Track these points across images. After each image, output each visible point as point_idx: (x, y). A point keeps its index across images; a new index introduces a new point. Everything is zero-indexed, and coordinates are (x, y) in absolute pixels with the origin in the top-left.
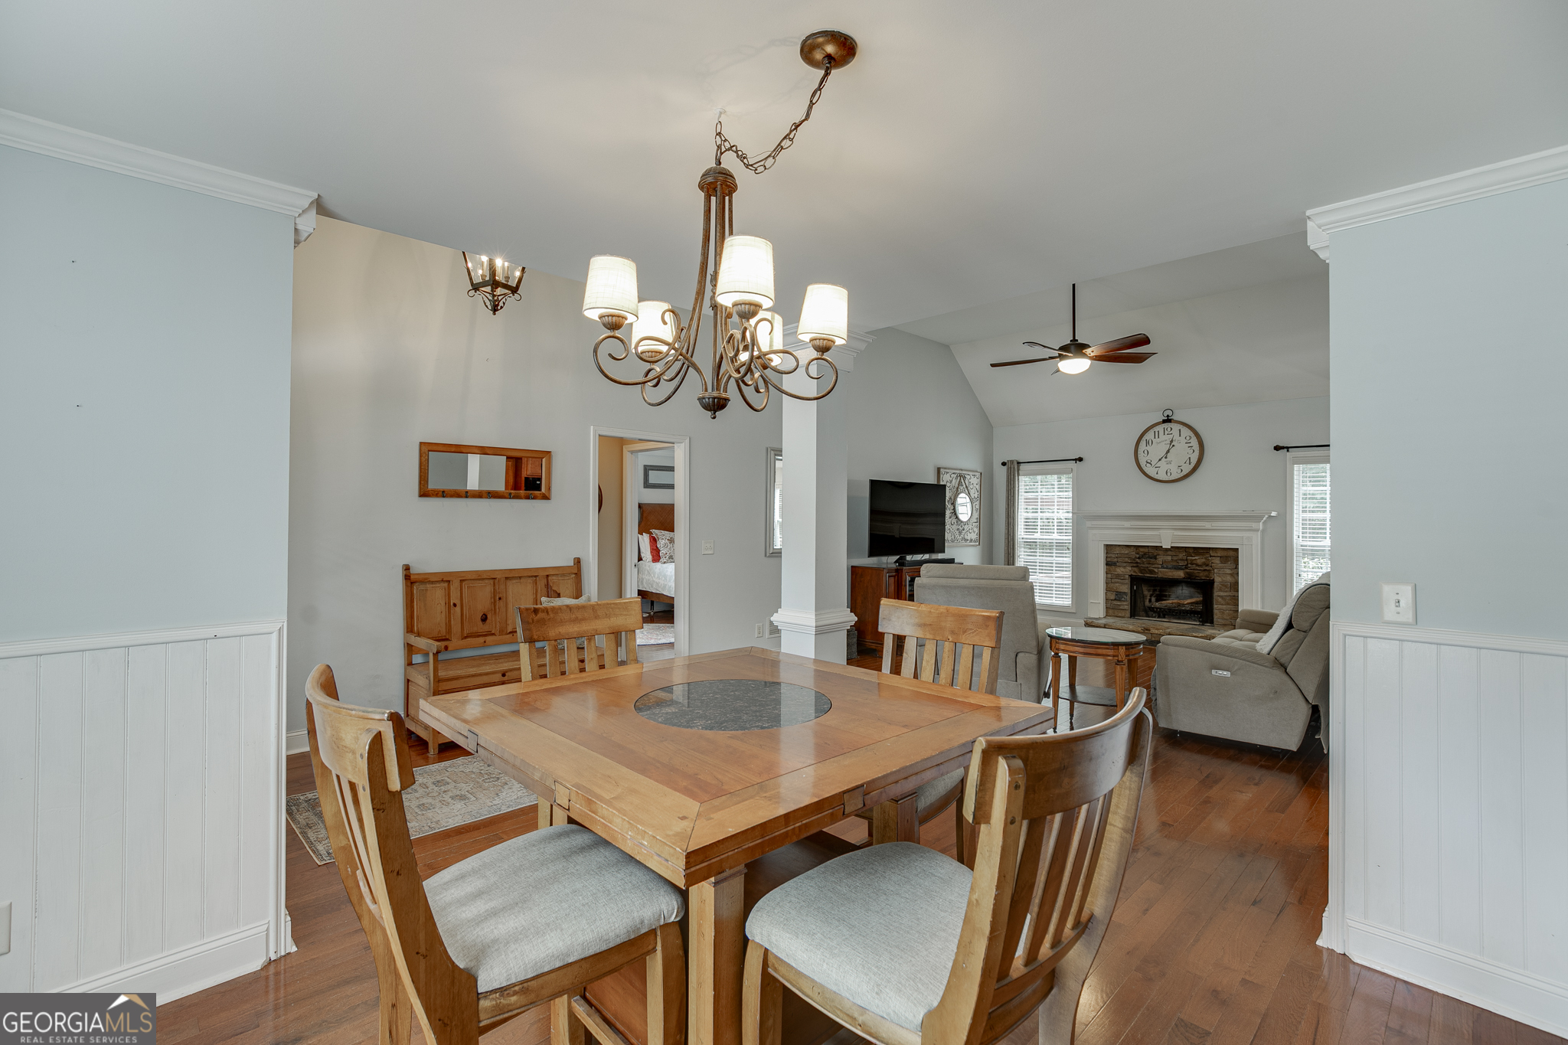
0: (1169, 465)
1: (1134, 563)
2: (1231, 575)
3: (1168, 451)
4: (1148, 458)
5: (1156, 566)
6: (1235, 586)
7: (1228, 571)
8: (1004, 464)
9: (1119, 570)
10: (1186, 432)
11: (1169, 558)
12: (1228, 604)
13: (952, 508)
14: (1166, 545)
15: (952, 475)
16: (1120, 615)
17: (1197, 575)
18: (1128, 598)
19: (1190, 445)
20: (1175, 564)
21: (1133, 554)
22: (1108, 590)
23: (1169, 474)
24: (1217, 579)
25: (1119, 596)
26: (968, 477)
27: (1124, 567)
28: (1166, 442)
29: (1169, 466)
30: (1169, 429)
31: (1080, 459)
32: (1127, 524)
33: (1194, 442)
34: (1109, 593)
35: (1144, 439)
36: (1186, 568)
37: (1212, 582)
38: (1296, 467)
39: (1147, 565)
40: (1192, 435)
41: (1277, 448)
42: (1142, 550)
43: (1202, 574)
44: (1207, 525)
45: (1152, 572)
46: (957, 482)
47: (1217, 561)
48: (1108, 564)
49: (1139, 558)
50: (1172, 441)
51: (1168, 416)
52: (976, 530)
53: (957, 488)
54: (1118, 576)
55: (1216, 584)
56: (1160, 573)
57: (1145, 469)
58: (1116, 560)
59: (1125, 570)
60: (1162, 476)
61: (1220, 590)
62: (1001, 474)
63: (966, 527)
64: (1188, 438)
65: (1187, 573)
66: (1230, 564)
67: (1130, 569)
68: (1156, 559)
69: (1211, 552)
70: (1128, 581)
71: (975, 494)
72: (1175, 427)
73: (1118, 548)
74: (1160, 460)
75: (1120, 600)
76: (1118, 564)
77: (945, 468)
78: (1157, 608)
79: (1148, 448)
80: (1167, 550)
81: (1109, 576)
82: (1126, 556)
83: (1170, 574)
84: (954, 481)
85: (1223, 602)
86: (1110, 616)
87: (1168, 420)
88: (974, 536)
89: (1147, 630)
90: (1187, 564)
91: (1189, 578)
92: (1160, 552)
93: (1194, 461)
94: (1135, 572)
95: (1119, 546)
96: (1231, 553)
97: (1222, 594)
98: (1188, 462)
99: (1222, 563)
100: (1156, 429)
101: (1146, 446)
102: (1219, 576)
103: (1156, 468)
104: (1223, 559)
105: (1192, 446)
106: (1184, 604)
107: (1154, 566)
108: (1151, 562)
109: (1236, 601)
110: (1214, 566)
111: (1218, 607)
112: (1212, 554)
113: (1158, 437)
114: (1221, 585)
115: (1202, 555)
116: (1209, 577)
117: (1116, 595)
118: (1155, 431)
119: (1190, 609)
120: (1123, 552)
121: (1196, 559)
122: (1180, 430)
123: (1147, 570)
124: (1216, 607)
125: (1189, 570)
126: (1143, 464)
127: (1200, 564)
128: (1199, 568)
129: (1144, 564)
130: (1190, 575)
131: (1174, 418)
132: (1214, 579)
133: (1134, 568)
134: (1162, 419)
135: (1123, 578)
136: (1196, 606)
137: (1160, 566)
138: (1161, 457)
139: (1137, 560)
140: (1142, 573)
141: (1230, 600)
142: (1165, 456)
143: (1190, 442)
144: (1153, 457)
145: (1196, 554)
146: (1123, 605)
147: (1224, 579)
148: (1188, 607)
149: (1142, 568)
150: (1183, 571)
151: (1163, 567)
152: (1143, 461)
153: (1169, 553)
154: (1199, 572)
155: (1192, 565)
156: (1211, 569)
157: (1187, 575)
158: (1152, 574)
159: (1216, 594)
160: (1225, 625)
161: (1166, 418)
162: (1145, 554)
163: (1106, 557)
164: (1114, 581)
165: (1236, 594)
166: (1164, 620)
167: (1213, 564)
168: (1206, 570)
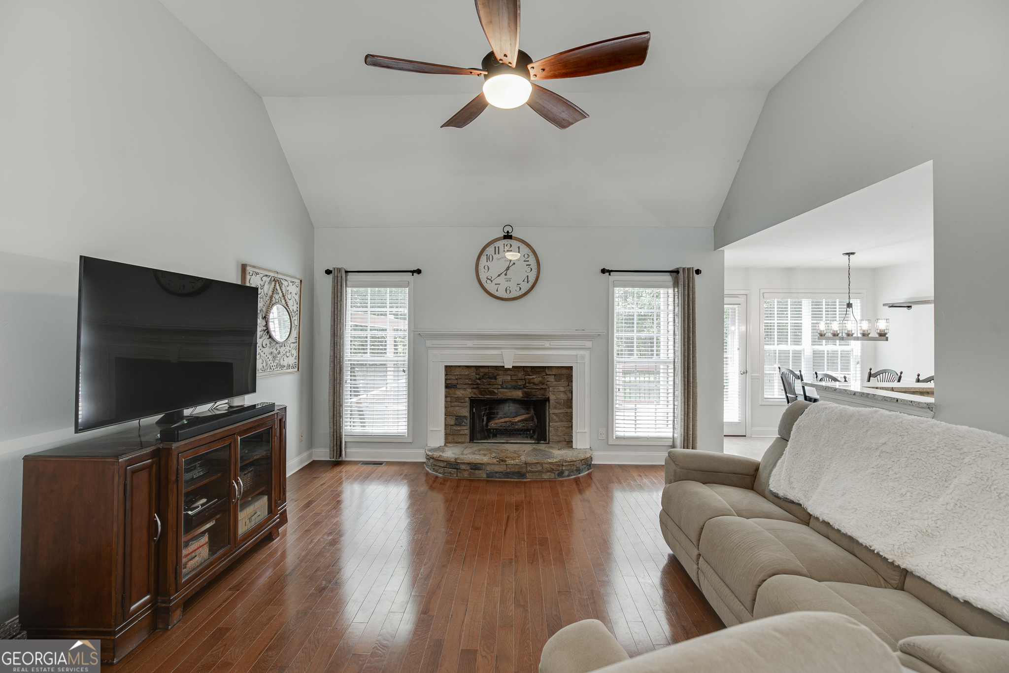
0: (509, 282)
1: (475, 385)
3: (508, 268)
4: (489, 274)
5: (496, 386)
6: (569, 403)
7: (562, 389)
8: (328, 272)
9: (459, 393)
10: (524, 250)
11: (509, 378)
12: (562, 421)
13: (264, 323)
14: (508, 365)
15: (264, 278)
16: (460, 440)
17: (534, 394)
18: (468, 422)
19: (528, 263)
20: (514, 384)
22: (447, 414)
23: (508, 292)
24: (552, 397)
25: (459, 420)
26: (285, 283)
27: (465, 389)
28: (506, 259)
29: (508, 284)
30: (509, 245)
31: (419, 272)
32: (470, 343)
33: (532, 261)
34: (449, 418)
35: (485, 253)
36: (524, 387)
37: (548, 400)
38: (617, 290)
39: (487, 387)
40: (531, 254)
41: (603, 271)
42: (482, 370)
43: (538, 393)
44: (547, 344)
45: (492, 393)
46: (271, 289)
47: (552, 379)
48: (447, 387)
49: (479, 379)
50: (511, 258)
51: (508, 232)
52: (295, 353)
53: (271, 297)
54: (458, 399)
55: (551, 402)
56: (499, 394)
57: (485, 285)
58: (455, 382)
59: (466, 393)
60: (501, 293)
61: (555, 408)
62: (325, 285)
63: (282, 350)
64: (526, 256)
65: (525, 393)
66: (564, 382)
67: (470, 390)
68: (496, 379)
69: (547, 371)
70: (468, 404)
71: (293, 306)
72: (515, 244)
73: (458, 369)
74: (499, 275)
75: (460, 425)
76: (458, 386)
77: (254, 267)
78: (493, 429)
79: (489, 263)
80: (509, 369)
81: (449, 399)
82: (466, 377)
83: (509, 394)
84: (266, 287)
85: (557, 419)
86: (449, 443)
87: (508, 237)
88: (292, 360)
90: (525, 384)
91: (527, 397)
92: (500, 372)
93: (532, 279)
94: (475, 394)
95: (459, 366)
96: (565, 371)
97: (557, 411)
98: (526, 280)
99: (556, 381)
100: (497, 244)
101: (487, 262)
102: (554, 394)
103: (496, 284)
104: (558, 377)
105: (530, 265)
106: (516, 422)
107: (494, 387)
108: (491, 383)
109: (569, 417)
110: (549, 384)
111: (553, 425)
112: (548, 373)
113: (499, 254)
114: (556, 402)
115: (539, 374)
116: (544, 395)
117: (456, 419)
118: (495, 247)
119: (524, 426)
120: (463, 373)
121: (533, 378)
122: (519, 247)
123: (487, 391)
124: (551, 424)
125: (527, 390)
126: (483, 280)
127: (537, 383)
128: (536, 387)
129: (484, 384)
130: (527, 394)
131: (514, 234)
132: (549, 398)
133: (474, 390)
134: (502, 234)
135: (462, 401)
136: (527, 423)
137: (500, 387)
138: (501, 274)
139: (478, 381)
140: (482, 395)
141: (564, 417)
142: (505, 272)
143: (528, 261)
144: (493, 273)
145: (534, 373)
146: (462, 431)
147: (558, 397)
148: (520, 425)
149: (482, 389)
150: (520, 391)
151: (502, 388)
152: (483, 277)
153: (509, 372)
154: (536, 392)
155: (530, 384)
156: (547, 387)
157: (525, 395)
158: (492, 395)
159: (551, 412)
160: (559, 442)
161: (506, 234)
162: (485, 375)
163: (446, 380)
164: (453, 404)
165: (569, 411)
166: (501, 441)
167: (548, 383)
168: (542, 388)
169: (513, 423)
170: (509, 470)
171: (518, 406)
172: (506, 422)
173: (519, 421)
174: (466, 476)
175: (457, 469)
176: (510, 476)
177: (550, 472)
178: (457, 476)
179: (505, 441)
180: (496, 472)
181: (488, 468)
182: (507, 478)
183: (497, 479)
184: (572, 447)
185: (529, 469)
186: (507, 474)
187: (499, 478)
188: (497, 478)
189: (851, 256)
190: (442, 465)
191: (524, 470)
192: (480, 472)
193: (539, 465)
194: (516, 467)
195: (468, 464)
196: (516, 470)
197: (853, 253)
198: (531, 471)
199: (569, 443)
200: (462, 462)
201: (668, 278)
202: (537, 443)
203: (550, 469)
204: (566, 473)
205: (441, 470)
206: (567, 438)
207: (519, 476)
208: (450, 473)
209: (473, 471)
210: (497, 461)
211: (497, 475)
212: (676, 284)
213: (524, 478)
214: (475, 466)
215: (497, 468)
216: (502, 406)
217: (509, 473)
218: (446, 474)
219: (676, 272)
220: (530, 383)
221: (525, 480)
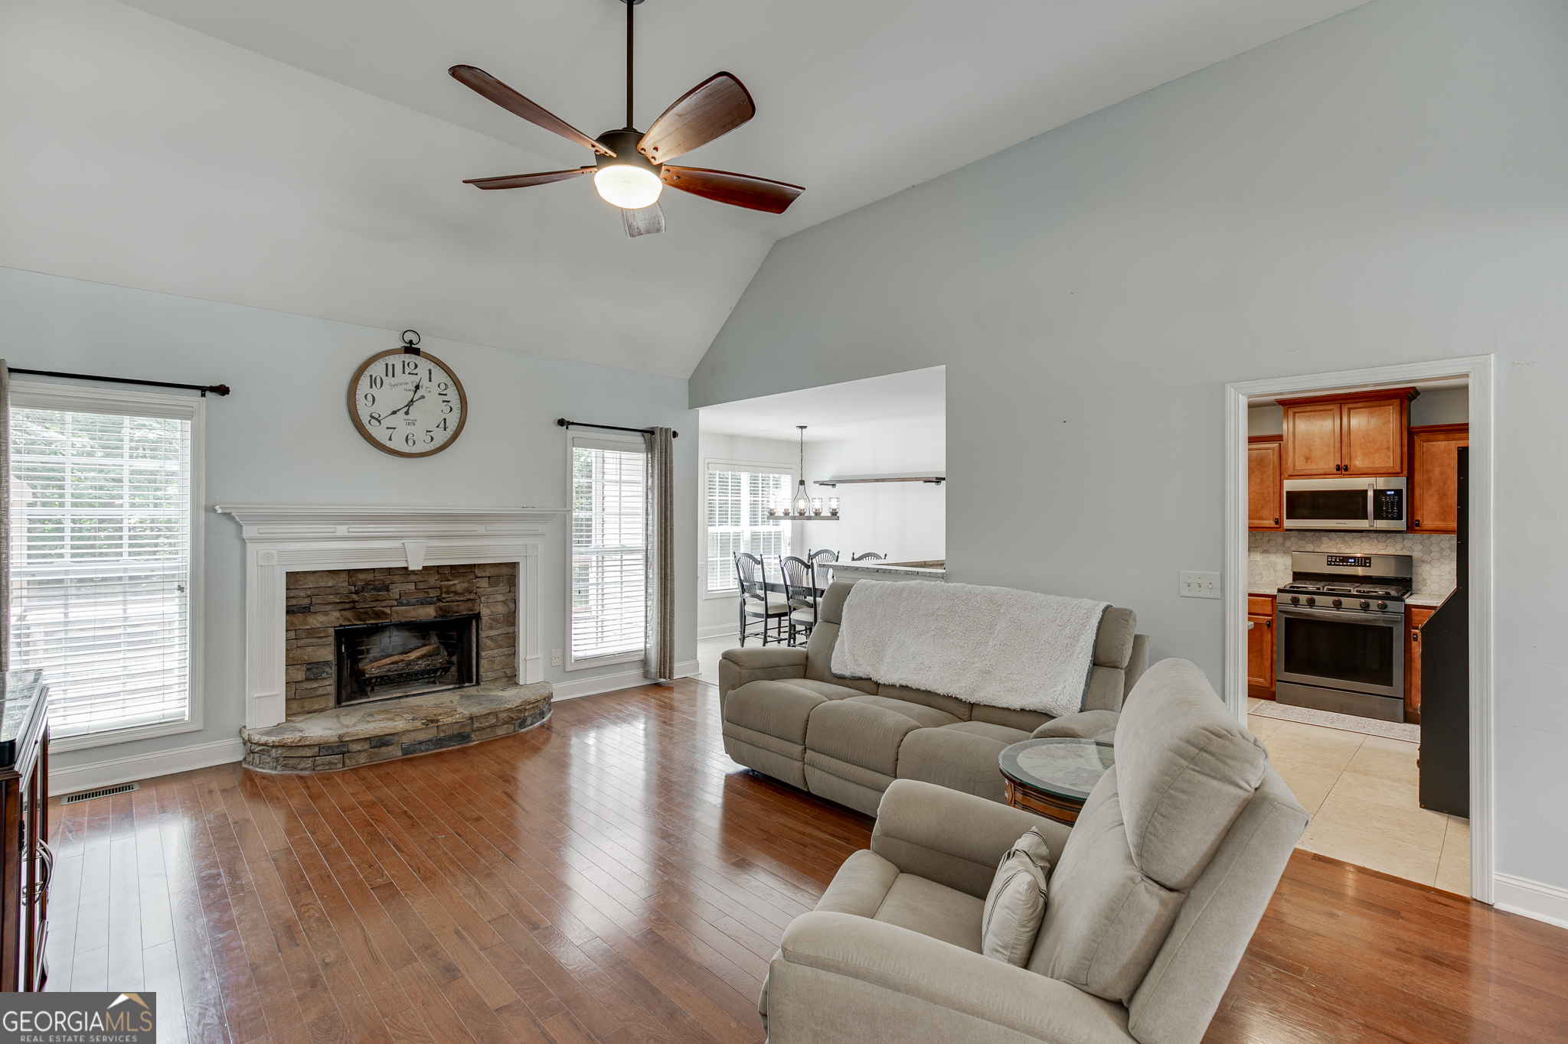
0: (411, 427)
1: (345, 605)
2: (504, 602)
3: (409, 404)
4: (375, 410)
5: (388, 603)
6: (511, 618)
7: (500, 598)
9: (315, 621)
10: (439, 376)
11: (415, 586)
12: (500, 647)
14: (415, 565)
16: (316, 707)
17: (456, 609)
18: (332, 671)
19: (445, 398)
20: (422, 595)
21: (343, 583)
22: (290, 663)
23: (411, 442)
24: (485, 612)
25: (313, 670)
27: (326, 613)
28: (407, 387)
29: (410, 429)
30: (412, 366)
31: (223, 390)
32: (342, 530)
33: (452, 395)
34: (293, 670)
35: (367, 373)
36: (439, 600)
37: (477, 617)
38: (580, 450)
39: (374, 604)
40: (450, 383)
41: (561, 423)
42: (361, 576)
43: (462, 608)
44: (480, 529)
45: (379, 615)
47: (484, 583)
48: (289, 611)
50: (417, 387)
51: (411, 342)
54: (312, 633)
55: (482, 619)
56: (390, 616)
57: (366, 427)
58: (307, 601)
59: (330, 619)
60: (398, 444)
61: (491, 628)
64: (443, 386)
65: (441, 609)
66: (503, 588)
67: (338, 614)
68: (388, 590)
69: (476, 571)
70: (332, 639)
72: (424, 365)
73: (312, 578)
74: (394, 413)
75: (316, 679)
76: (313, 609)
79: (374, 391)
80: (414, 572)
81: (292, 634)
82: (329, 591)
83: (408, 614)
85: (495, 645)
86: (294, 715)
87: (411, 349)
89: (432, 721)
90: (441, 594)
91: (441, 616)
92: (396, 578)
93: (452, 425)
94: (347, 619)
95: (315, 573)
96: (505, 570)
97: (492, 633)
98: (442, 425)
99: (491, 586)
100: (391, 360)
101: (371, 387)
102: (487, 607)
103: (388, 428)
104: (494, 580)
105: (448, 402)
106: (413, 661)
107: (384, 604)
108: (380, 598)
109: (511, 640)
110: (480, 592)
111: (486, 654)
112: (479, 575)
113: (393, 376)
114: (491, 619)
115: (463, 576)
116: (472, 610)
117: (308, 669)
118: (387, 364)
119: (429, 665)
120: (323, 584)
121: (454, 585)
122: (430, 370)
123: (370, 612)
124: (483, 654)
125: (443, 604)
126: (365, 418)
127: (460, 591)
128: (459, 599)
129: (365, 601)
130: (444, 612)
131: (421, 346)
132: (479, 613)
133: (345, 613)
134: (400, 345)
135: (322, 635)
136: (433, 659)
137: (395, 603)
138: (398, 410)
139: (354, 596)
140: (360, 620)
141: (503, 640)
142: (406, 409)
143: (446, 395)
144: (382, 408)
145: (455, 577)
146: (321, 689)
147: (494, 610)
148: (422, 665)
149: (361, 610)
150: (432, 606)
151: (401, 604)
152: (364, 414)
153: (412, 578)
154: (458, 605)
155: (449, 594)
156: (477, 597)
157: (439, 612)
158: (381, 619)
159: (483, 634)
160: (496, 679)
161: (409, 345)
162: (367, 584)
163: (288, 598)
164: (301, 643)
165: (510, 630)
166: (394, 695)
167: (479, 590)
168: (470, 599)
169: (409, 663)
170: (442, 735)
171: (406, 634)
172: (396, 663)
173: (418, 658)
174: (363, 761)
175: (343, 753)
176: (445, 743)
177: (507, 723)
178: (344, 766)
179: (401, 695)
180: (421, 743)
181: (405, 740)
182: (440, 748)
183: (423, 754)
184: (516, 684)
185: (476, 725)
186: (439, 742)
187: (427, 750)
188: (422, 751)
189: (804, 430)
190: (309, 752)
191: (468, 729)
192: (390, 748)
193: (491, 716)
194: (456, 726)
195: (365, 739)
196: (455, 732)
197: (805, 427)
198: (480, 727)
199: (512, 679)
200: (355, 738)
201: (638, 438)
202: (460, 688)
203: (507, 720)
204: (529, 721)
205: (309, 763)
206: (508, 672)
207: (460, 741)
208: (330, 763)
209: (376, 750)
210: (423, 724)
211: (423, 747)
212: (650, 448)
213: (468, 742)
214: (380, 740)
215: (422, 736)
216: (376, 638)
217: (443, 739)
218: (319, 768)
219: (652, 432)
220: (448, 592)
221: (471, 744)
